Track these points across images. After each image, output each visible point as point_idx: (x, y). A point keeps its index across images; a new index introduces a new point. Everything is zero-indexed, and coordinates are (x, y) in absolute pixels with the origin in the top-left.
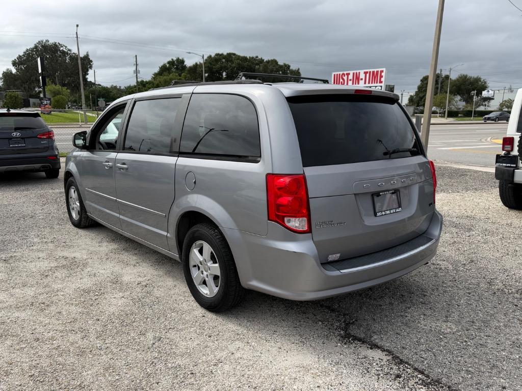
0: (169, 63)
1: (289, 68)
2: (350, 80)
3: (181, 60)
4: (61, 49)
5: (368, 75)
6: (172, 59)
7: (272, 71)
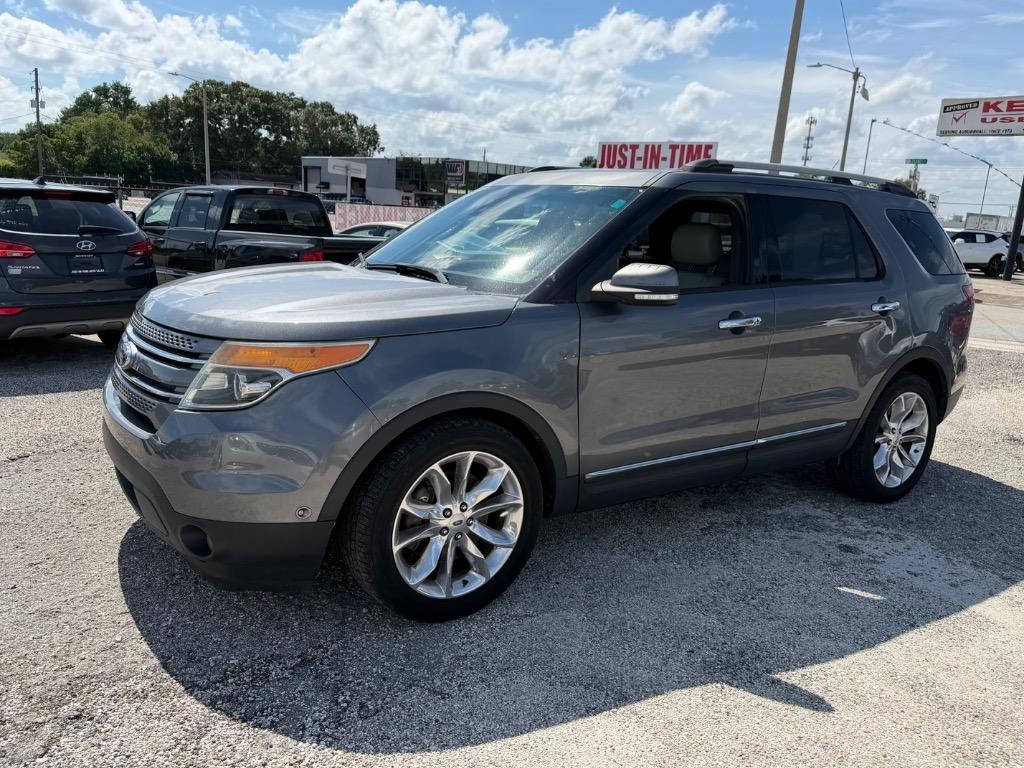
0: (97, 90)
3: (122, 87)
5: (678, 152)
6: (105, 84)
7: (324, 125)
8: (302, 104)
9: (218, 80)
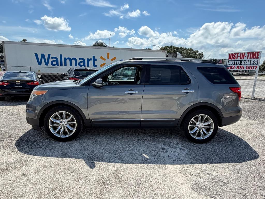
1: (198, 52)
2: (239, 57)
4: (104, 45)
5: (250, 54)
7: (190, 53)
8: (185, 49)
9: (167, 46)
